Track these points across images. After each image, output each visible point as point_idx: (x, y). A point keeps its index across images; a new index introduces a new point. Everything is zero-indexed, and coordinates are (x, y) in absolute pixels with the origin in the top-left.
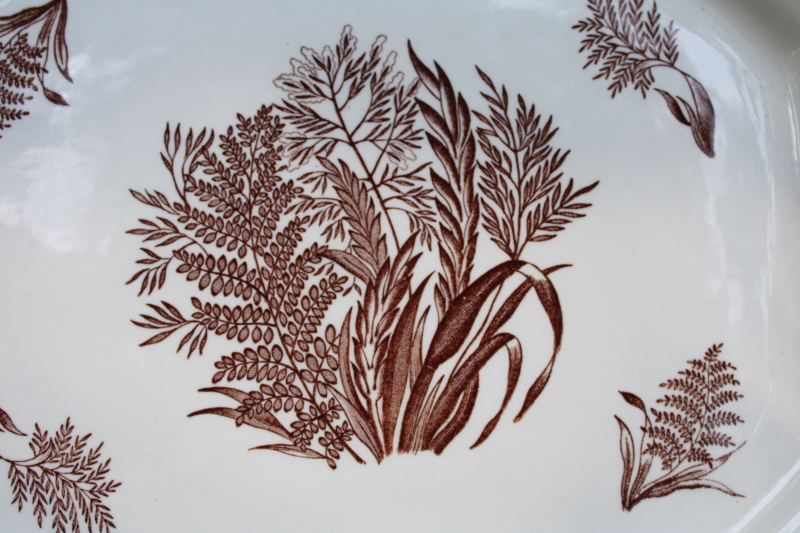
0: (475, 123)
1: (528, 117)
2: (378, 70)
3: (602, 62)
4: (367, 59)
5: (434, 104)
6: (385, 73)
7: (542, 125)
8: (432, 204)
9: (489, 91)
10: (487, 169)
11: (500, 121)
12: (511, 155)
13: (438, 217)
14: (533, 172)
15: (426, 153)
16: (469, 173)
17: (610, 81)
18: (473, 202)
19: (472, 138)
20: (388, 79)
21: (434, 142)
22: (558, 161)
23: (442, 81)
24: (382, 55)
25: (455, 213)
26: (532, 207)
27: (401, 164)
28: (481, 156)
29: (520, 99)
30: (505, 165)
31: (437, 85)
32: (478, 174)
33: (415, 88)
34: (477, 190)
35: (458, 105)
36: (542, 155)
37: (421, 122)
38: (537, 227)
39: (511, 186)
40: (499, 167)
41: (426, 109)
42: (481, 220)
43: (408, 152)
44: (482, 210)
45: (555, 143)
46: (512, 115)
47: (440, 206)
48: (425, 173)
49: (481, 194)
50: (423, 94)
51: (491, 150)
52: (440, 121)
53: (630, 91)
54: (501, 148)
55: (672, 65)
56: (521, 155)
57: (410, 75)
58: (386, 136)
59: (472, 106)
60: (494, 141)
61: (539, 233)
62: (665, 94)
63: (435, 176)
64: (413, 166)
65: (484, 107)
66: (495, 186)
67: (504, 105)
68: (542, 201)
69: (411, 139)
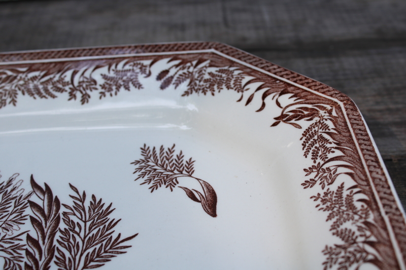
0: (63, 209)
1: (96, 204)
2: (9, 189)
3: (146, 177)
4: (5, 184)
5: (40, 203)
6: (12, 191)
7: (104, 208)
8: (23, 253)
9: (75, 194)
10: (65, 232)
11: (79, 208)
12: (82, 224)
13: (25, 260)
14: (95, 232)
15: (28, 226)
16: (53, 234)
17: (151, 185)
18: (51, 250)
19: (59, 217)
20: (14, 192)
21: (33, 220)
22: (113, 224)
23: (48, 191)
24: (14, 182)
25: (37, 257)
26: (91, 250)
27: (10, 233)
28: (62, 226)
29: (93, 197)
30: (77, 229)
31: (43, 193)
32: (58, 235)
33: (29, 195)
34: (55, 243)
35: (54, 202)
36: (102, 223)
37: (28, 211)
38: (92, 260)
39: (78, 239)
40: (73, 231)
41: (33, 205)
42: (54, 259)
43: (15, 227)
44: (56, 253)
45: (111, 217)
46: (87, 204)
47: (28, 253)
48: (24, 237)
49: (57, 245)
50: (34, 198)
51: (71, 223)
52: (41, 210)
53: (163, 189)
54: (76, 220)
55: (190, 176)
56: (88, 224)
57: (28, 188)
58: (4, 219)
59: (62, 202)
60: (72, 218)
61: (92, 264)
62: (185, 189)
63: (29, 237)
64: (16, 233)
65: (70, 202)
66: (68, 241)
67: (83, 200)
68: (98, 246)
69: (19, 220)
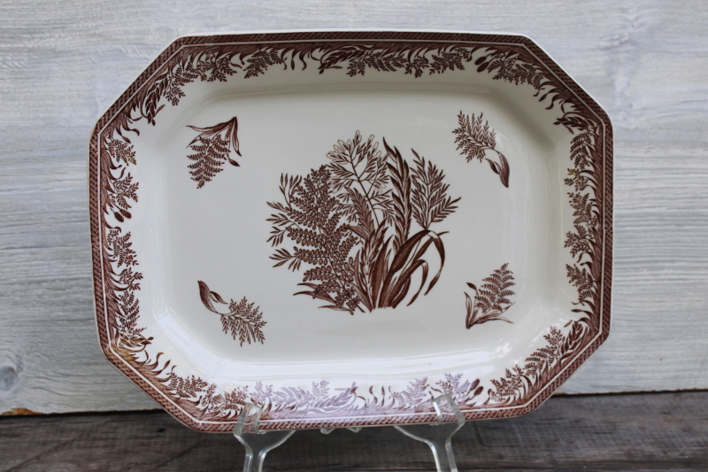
0: (411, 173)
1: (433, 170)
2: (371, 150)
3: (464, 147)
4: (366, 145)
5: (394, 165)
6: (373, 151)
7: (438, 174)
8: (392, 206)
9: (417, 159)
10: (416, 192)
11: (421, 172)
12: (425, 186)
13: (395, 212)
14: (434, 194)
15: (390, 185)
16: (408, 194)
17: (467, 155)
18: (409, 206)
19: (409, 179)
20: (375, 154)
21: (394, 181)
22: (444, 190)
23: (397, 155)
24: (372, 144)
25: (402, 211)
26: (433, 208)
27: (380, 190)
28: (413, 187)
29: (430, 163)
30: (423, 190)
31: (395, 156)
32: (412, 194)
33: (386, 157)
34: (411, 201)
35: (404, 165)
36: (438, 187)
37: (388, 172)
38: (435, 216)
39: (425, 199)
40: (421, 191)
41: (391, 167)
42: (413, 214)
43: (383, 185)
44: (413, 209)
45: (443, 182)
46: (426, 170)
47: (396, 208)
48: (390, 194)
49: (413, 203)
50: (389, 160)
51: (417, 184)
52: (396, 172)
53: (475, 159)
54: (421, 183)
55: (493, 148)
56: (430, 186)
57: (384, 152)
58: (374, 178)
59: (409, 166)
60: (418, 180)
61: (436, 219)
62: (490, 161)
63: (394, 195)
64: (385, 191)
65: (414, 166)
66: (419, 199)
67: (423, 165)
68: (438, 205)
69: (384, 180)
